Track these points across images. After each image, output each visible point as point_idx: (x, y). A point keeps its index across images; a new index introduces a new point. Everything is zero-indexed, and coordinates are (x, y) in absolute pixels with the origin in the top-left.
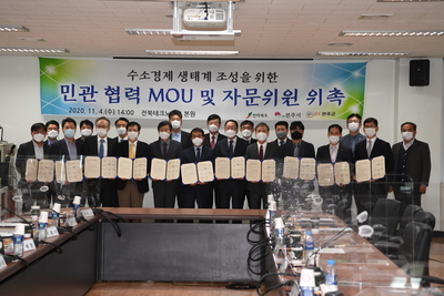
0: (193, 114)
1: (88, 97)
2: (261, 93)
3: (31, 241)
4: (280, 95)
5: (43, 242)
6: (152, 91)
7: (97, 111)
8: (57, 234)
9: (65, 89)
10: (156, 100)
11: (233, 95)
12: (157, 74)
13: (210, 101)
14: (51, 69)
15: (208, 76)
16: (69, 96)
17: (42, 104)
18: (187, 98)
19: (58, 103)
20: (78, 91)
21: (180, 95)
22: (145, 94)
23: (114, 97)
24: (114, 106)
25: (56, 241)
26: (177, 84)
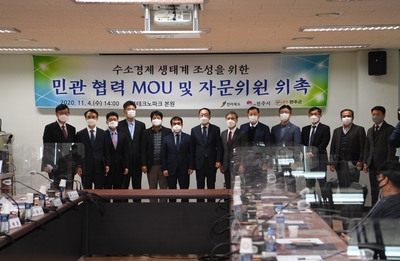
0: (173, 104)
1: (78, 90)
2: (233, 84)
3: (17, 219)
4: (251, 86)
5: (28, 220)
6: (135, 84)
7: (86, 102)
8: (43, 213)
9: (57, 84)
10: (139, 92)
11: (208, 86)
12: (140, 68)
13: (188, 92)
14: (43, 66)
15: (186, 69)
16: (60, 89)
17: (36, 97)
18: (167, 89)
19: (50, 96)
20: (69, 85)
21: (160, 87)
22: (128, 87)
23: (101, 89)
24: (101, 98)
25: (41, 220)
26: (158, 77)
